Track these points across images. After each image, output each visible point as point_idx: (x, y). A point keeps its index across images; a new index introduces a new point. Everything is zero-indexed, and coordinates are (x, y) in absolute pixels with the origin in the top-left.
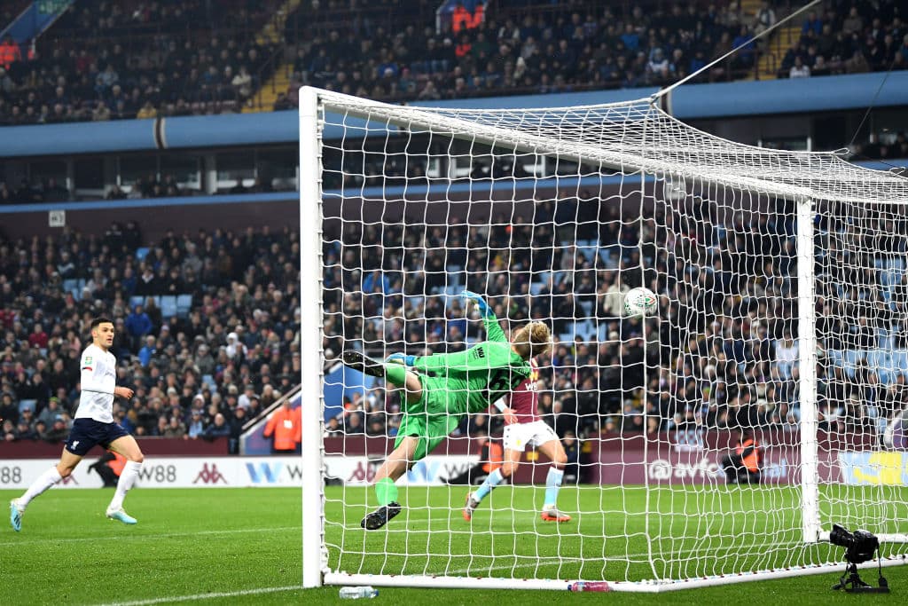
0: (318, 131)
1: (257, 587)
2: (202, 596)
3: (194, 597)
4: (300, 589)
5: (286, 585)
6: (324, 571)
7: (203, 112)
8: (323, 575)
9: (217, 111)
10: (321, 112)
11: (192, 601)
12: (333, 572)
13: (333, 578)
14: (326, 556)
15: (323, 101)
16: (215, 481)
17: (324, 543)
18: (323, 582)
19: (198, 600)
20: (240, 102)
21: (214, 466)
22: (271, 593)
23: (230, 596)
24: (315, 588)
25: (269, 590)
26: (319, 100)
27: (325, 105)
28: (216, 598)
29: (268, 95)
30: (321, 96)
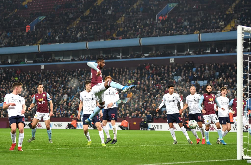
0: (242, 37)
1: (224, 159)
2: (209, 161)
3: (207, 161)
4: (236, 160)
5: (232, 159)
6: (243, 155)
7: (211, 32)
8: (242, 156)
9: (215, 32)
10: (243, 32)
11: (207, 162)
12: (245, 156)
13: (245, 157)
14: (243, 151)
15: (244, 29)
16: (213, 130)
17: (243, 148)
18: (242, 158)
19: (208, 162)
20: (222, 29)
21: (213, 126)
22: (228, 161)
23: (217, 161)
24: (240, 160)
25: (227, 160)
26: (243, 29)
27: (245, 31)
28: (213, 162)
29: (229, 27)
30: (244, 28)
